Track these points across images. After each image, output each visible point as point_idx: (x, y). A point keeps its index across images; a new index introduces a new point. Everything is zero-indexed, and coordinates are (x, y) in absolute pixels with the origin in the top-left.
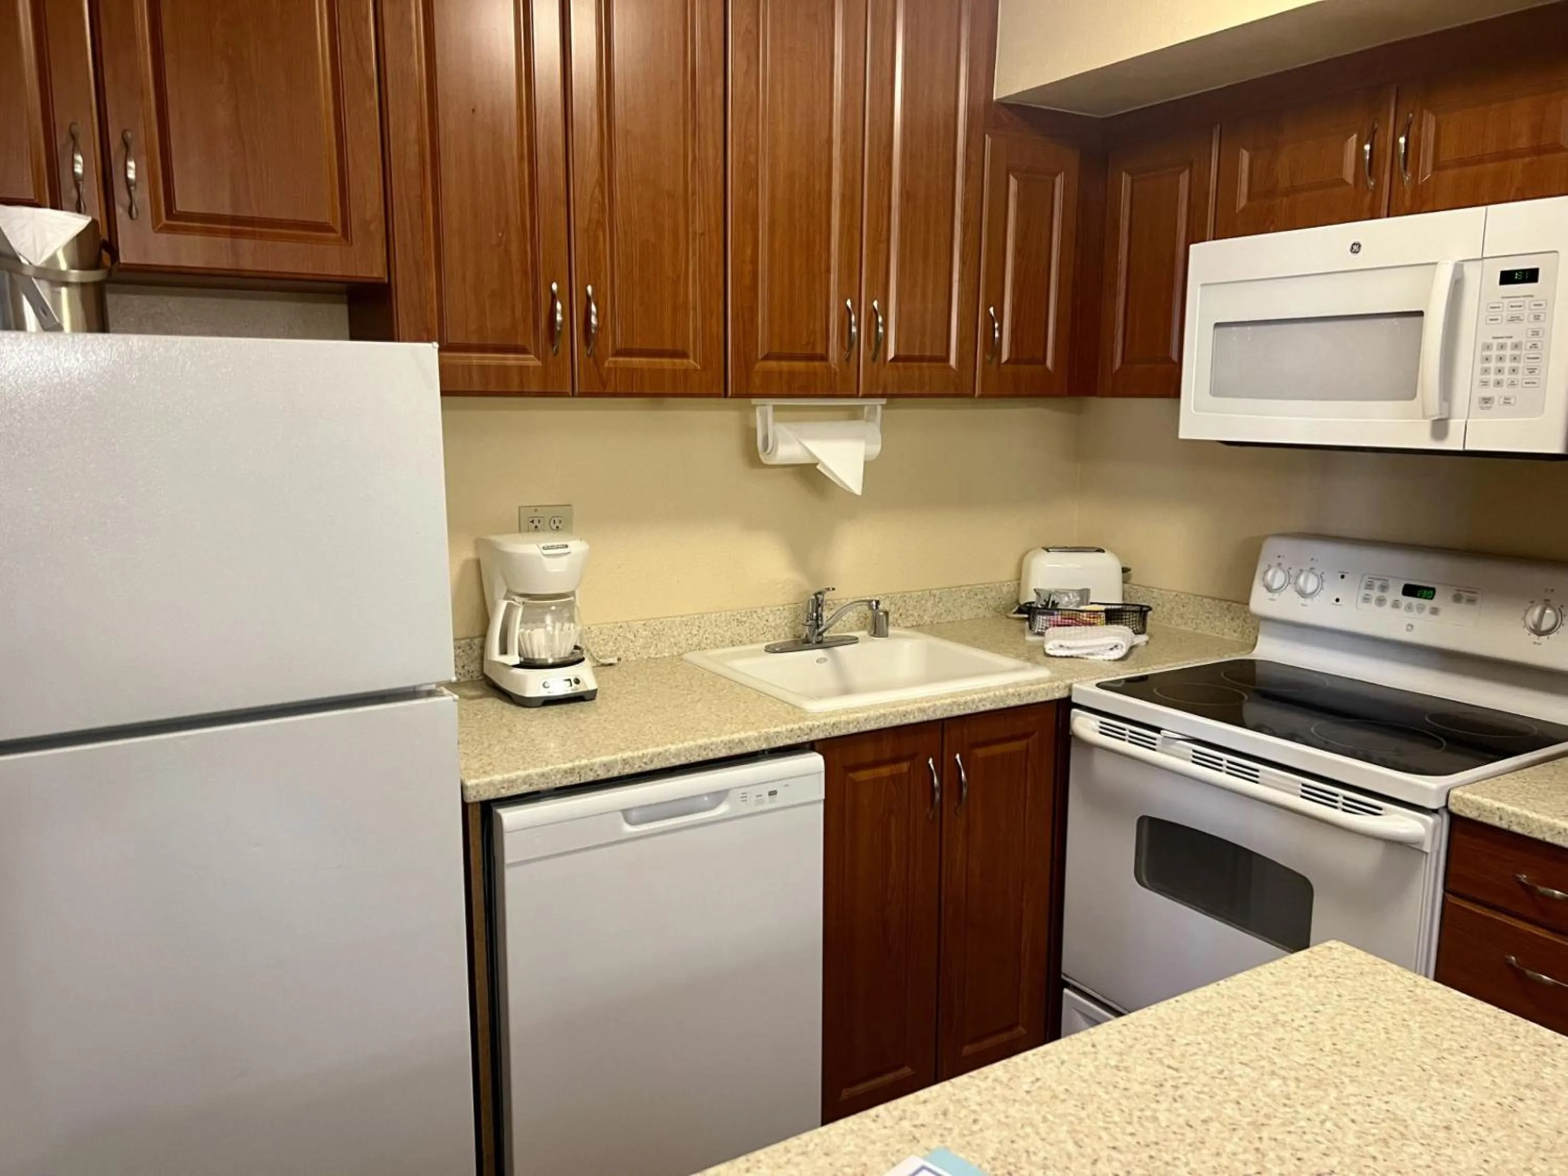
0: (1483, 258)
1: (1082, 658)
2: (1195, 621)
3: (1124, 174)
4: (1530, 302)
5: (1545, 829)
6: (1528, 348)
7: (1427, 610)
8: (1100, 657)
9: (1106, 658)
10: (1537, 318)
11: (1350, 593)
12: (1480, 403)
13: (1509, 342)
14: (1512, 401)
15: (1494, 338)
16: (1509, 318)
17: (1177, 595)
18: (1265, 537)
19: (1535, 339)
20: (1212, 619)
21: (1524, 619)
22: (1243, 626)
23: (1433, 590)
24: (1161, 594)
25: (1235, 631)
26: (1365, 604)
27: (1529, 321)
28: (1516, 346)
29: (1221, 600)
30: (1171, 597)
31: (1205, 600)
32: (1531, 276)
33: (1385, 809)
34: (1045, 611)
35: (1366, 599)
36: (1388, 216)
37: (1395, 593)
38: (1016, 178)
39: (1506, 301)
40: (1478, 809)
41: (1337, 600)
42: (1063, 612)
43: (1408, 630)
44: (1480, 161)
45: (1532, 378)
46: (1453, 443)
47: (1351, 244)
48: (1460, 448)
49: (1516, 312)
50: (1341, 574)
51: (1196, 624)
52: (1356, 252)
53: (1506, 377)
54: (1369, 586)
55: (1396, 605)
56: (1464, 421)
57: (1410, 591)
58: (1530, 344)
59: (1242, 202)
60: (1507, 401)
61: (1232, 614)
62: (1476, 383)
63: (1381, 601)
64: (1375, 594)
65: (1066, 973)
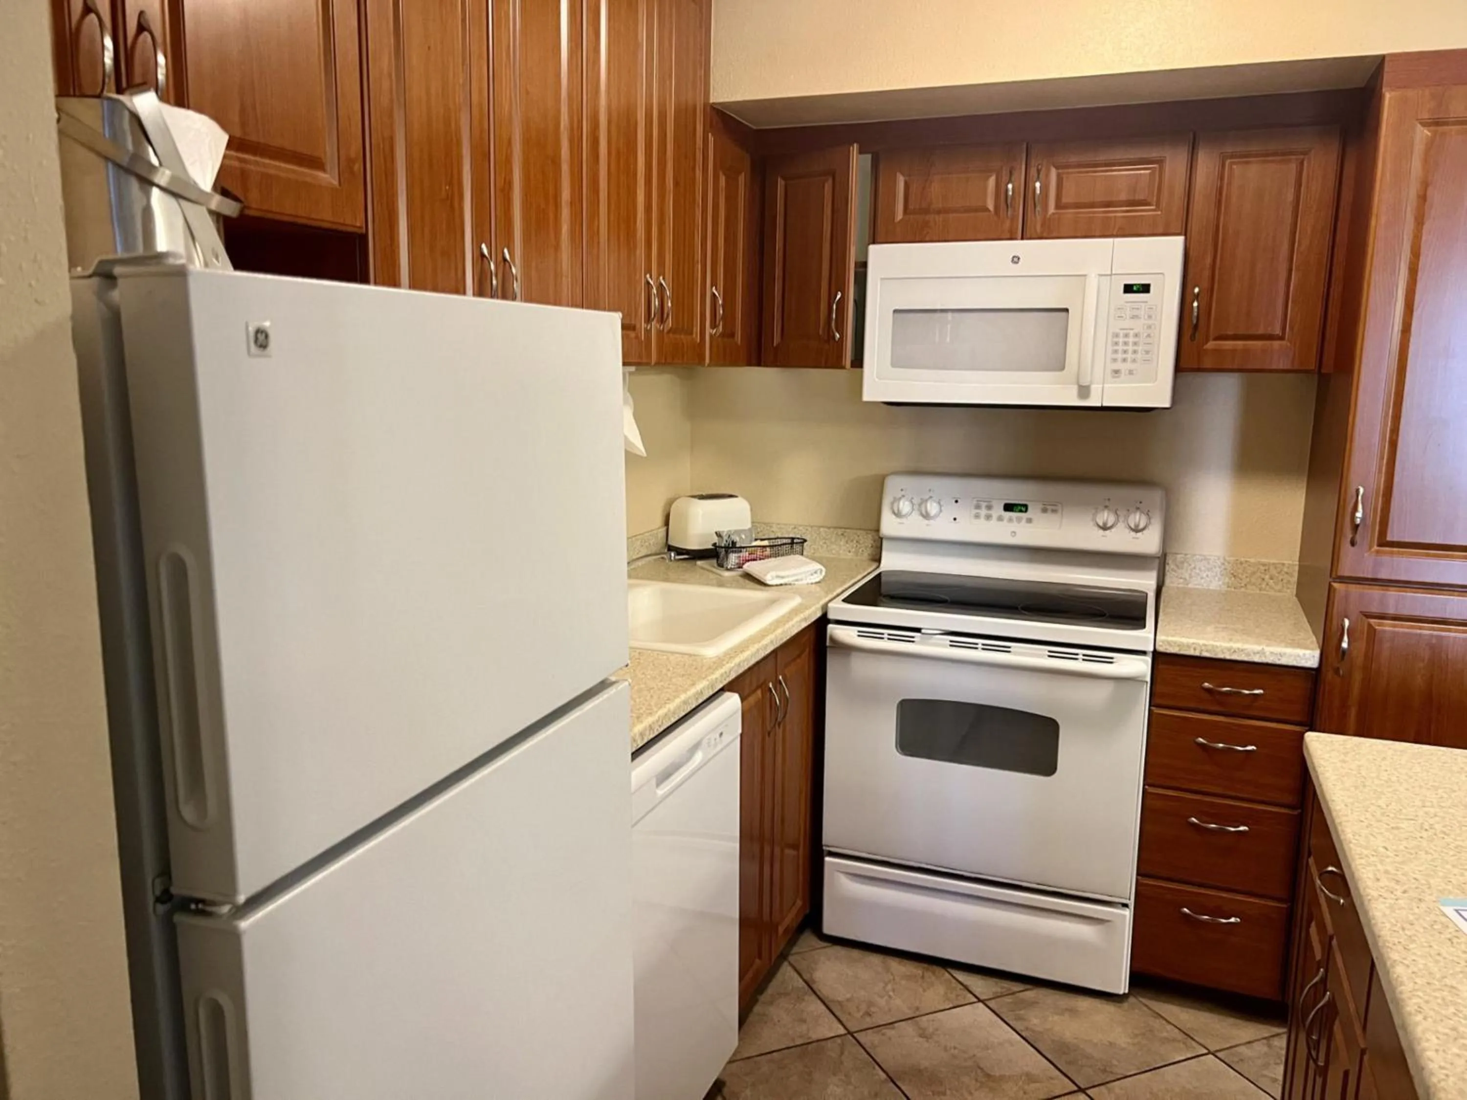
0: (1111, 275)
1: (790, 584)
2: (813, 546)
3: (779, 179)
4: (1145, 306)
5: (1225, 651)
6: (1144, 337)
7: (1024, 521)
8: (805, 582)
9: (810, 582)
10: (1150, 317)
11: (964, 513)
12: (1111, 373)
13: (1132, 333)
14: (1134, 372)
15: (1122, 329)
16: (1131, 316)
17: (795, 528)
18: (887, 475)
19: (1149, 331)
20: (829, 544)
21: (1094, 519)
22: (857, 546)
23: (1026, 506)
24: (780, 528)
25: (850, 552)
26: (977, 520)
27: (1145, 319)
28: (1136, 335)
29: (835, 528)
30: (790, 530)
31: (822, 529)
32: (1145, 289)
33: (1116, 658)
34: (734, 549)
35: (977, 516)
36: (1022, 239)
37: (998, 510)
38: (725, 174)
39: (1129, 304)
40: (1179, 646)
41: (955, 519)
42: (748, 549)
43: (1013, 536)
44: (1092, 205)
45: (1147, 357)
46: (1094, 401)
47: (1011, 257)
48: (1099, 405)
49: (1135, 313)
50: (955, 499)
51: (814, 549)
52: (1017, 263)
53: (1129, 356)
54: (978, 507)
55: (1000, 519)
56: (1101, 386)
57: (1008, 508)
58: (1145, 334)
59: (900, 215)
60: (1131, 372)
61: (846, 539)
62: (1108, 361)
63: (988, 517)
64: (983, 512)
65: (826, 844)
